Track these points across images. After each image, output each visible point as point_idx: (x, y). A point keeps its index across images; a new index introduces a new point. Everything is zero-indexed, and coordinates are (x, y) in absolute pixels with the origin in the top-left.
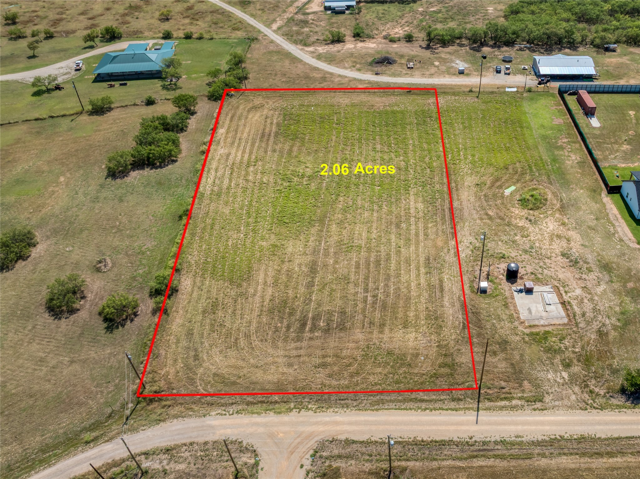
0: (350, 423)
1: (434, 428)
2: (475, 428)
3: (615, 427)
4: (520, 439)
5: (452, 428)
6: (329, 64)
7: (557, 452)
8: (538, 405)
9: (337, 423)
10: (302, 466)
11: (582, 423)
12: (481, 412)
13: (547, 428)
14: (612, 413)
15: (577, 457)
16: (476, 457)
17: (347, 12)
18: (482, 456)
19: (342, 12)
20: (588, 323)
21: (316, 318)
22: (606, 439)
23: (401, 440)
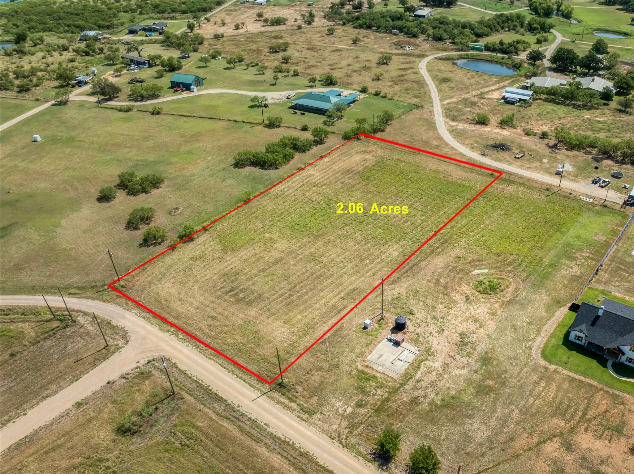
0: (187, 357)
1: (226, 387)
2: (249, 403)
3: (337, 463)
4: (266, 427)
5: (235, 394)
6: (455, 138)
7: (279, 450)
8: (305, 416)
9: (181, 352)
10: (138, 362)
11: (318, 446)
12: (264, 396)
13: (292, 432)
14: (349, 454)
15: (287, 462)
16: (227, 418)
17: (518, 104)
18: (233, 421)
19: (512, 103)
20: (415, 388)
21: (242, 291)
22: (323, 467)
23: (200, 382)
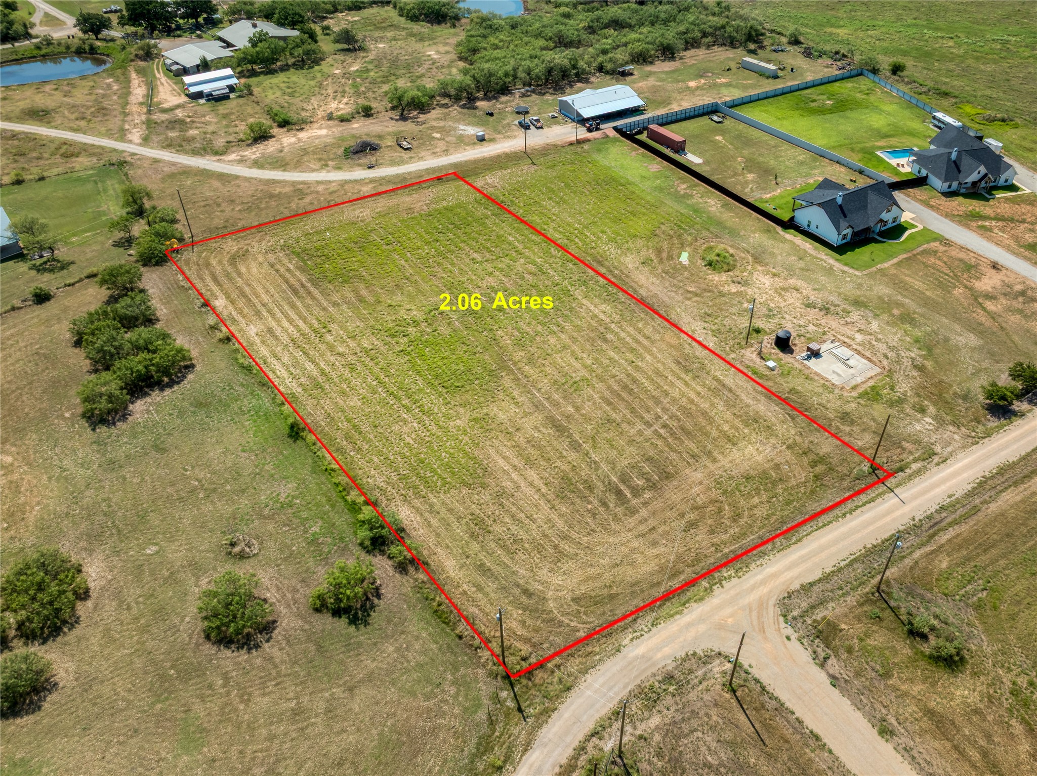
0: (789, 568)
1: (871, 528)
2: (906, 509)
3: (1015, 447)
4: (954, 498)
5: (888, 519)
6: (284, 170)
7: (993, 493)
8: (936, 459)
9: (774, 576)
10: (788, 638)
11: (988, 456)
12: (896, 491)
13: (965, 475)
14: (1000, 435)
15: (1012, 488)
16: (934, 535)
17: (232, 95)
18: (939, 530)
19: (225, 97)
20: (898, 363)
21: (624, 479)
22: (1020, 460)
23: (853, 557)
